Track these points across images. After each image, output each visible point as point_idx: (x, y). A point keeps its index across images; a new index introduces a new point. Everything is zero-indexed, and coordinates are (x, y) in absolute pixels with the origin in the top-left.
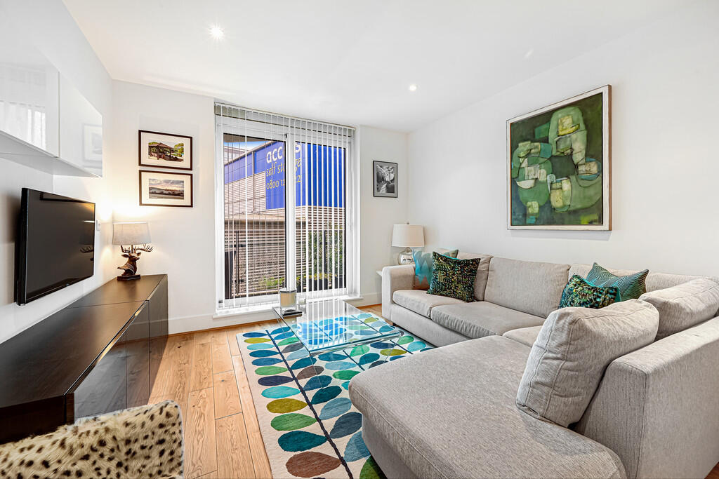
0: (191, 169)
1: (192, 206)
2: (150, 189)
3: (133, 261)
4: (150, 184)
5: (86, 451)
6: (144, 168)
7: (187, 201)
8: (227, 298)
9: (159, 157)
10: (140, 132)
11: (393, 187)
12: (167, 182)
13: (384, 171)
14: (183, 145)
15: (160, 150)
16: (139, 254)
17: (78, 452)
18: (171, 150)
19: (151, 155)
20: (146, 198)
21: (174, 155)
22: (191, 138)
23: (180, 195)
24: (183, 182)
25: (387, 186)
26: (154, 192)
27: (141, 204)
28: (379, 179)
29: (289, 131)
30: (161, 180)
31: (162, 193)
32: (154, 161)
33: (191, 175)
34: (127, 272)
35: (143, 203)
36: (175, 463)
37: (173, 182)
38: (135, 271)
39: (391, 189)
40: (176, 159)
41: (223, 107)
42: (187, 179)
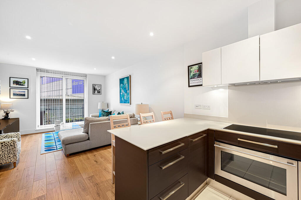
0: (28, 88)
1: (28, 98)
2: (13, 94)
3: (7, 114)
4: (13, 92)
5: (4, 137)
6: (11, 88)
7: (26, 97)
8: (41, 125)
9: (17, 84)
10: (10, 78)
11: (100, 91)
12: (19, 92)
13: (96, 87)
14: (25, 81)
15: (17, 83)
16: (9, 112)
17: (3, 137)
18: (21, 83)
19: (14, 84)
20: (12, 96)
21: (22, 84)
22: (28, 79)
23: (24, 95)
24: (25, 91)
25: (97, 91)
26: (14, 95)
27: (10, 98)
28: (94, 89)
29: (63, 75)
30: (17, 91)
31: (17, 95)
32: (15, 86)
33: (28, 90)
34: (5, 117)
35: (11, 97)
36: (19, 140)
37: (22, 92)
38: (8, 117)
39: (99, 92)
40: (22, 85)
41: (40, 69)
42: (26, 91)
